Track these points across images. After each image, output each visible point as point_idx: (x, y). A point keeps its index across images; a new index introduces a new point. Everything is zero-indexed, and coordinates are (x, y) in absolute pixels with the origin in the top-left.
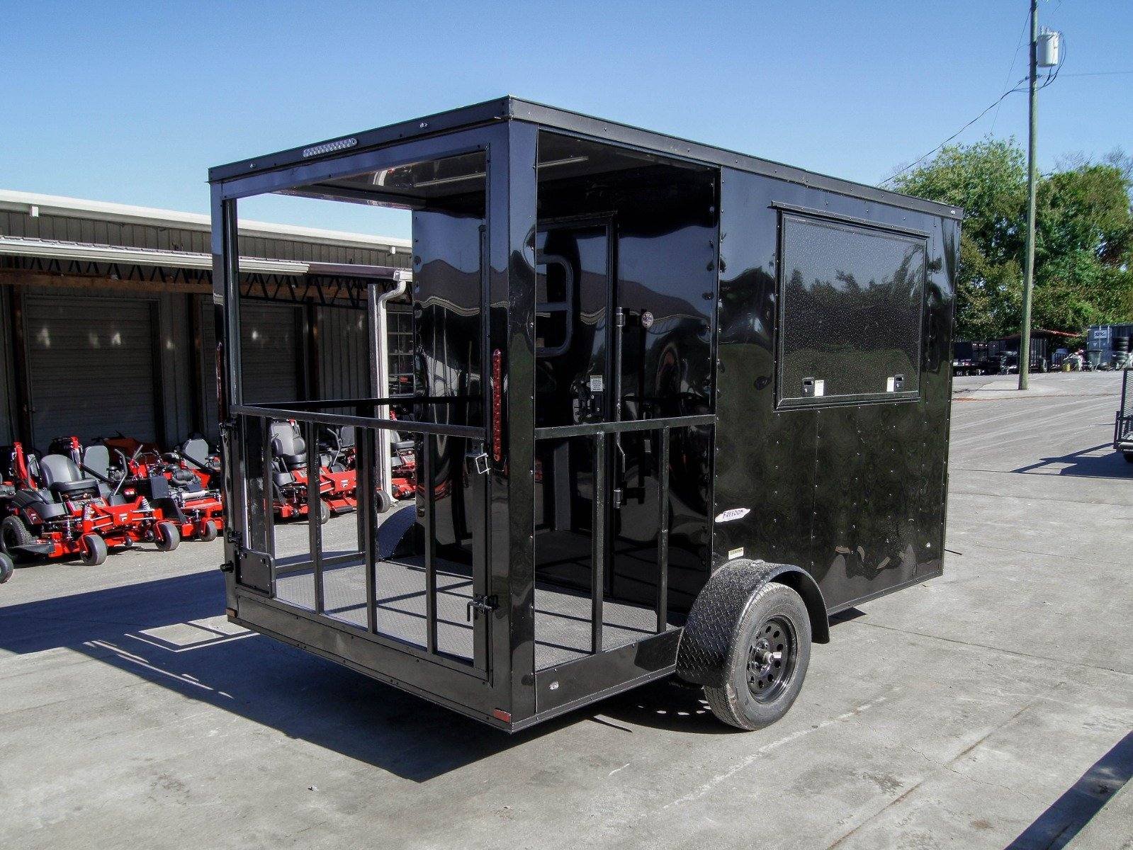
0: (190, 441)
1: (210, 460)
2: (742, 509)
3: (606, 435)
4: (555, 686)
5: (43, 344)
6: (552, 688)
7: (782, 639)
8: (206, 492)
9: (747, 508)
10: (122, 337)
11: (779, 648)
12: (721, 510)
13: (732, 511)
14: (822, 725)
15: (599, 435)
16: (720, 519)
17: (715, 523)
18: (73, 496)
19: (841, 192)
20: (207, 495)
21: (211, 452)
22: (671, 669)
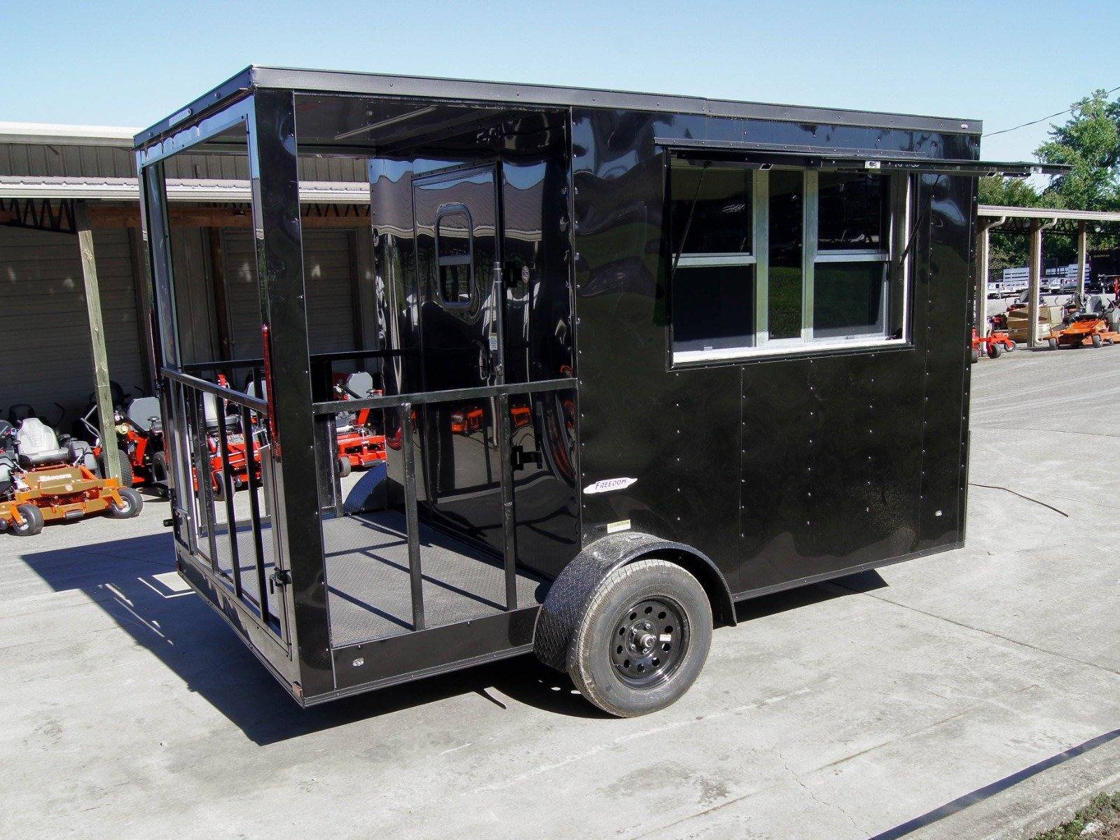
0: (354, 375)
1: (371, 393)
2: (624, 479)
3: (413, 407)
4: (359, 662)
5: (244, 278)
6: (355, 665)
7: (670, 619)
8: (351, 427)
9: (632, 477)
10: (322, 269)
11: (668, 630)
12: (592, 481)
13: (608, 481)
14: (709, 717)
15: (404, 407)
16: (590, 490)
17: (583, 494)
18: (214, 432)
19: (768, 118)
20: (352, 430)
21: (376, 385)
22: (527, 649)
